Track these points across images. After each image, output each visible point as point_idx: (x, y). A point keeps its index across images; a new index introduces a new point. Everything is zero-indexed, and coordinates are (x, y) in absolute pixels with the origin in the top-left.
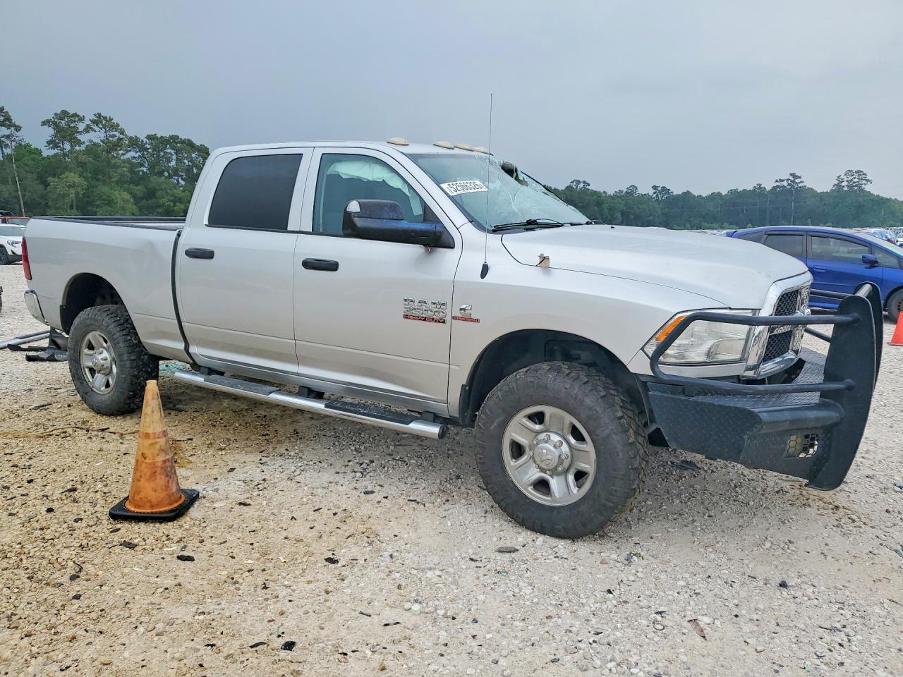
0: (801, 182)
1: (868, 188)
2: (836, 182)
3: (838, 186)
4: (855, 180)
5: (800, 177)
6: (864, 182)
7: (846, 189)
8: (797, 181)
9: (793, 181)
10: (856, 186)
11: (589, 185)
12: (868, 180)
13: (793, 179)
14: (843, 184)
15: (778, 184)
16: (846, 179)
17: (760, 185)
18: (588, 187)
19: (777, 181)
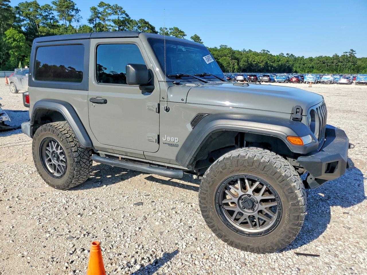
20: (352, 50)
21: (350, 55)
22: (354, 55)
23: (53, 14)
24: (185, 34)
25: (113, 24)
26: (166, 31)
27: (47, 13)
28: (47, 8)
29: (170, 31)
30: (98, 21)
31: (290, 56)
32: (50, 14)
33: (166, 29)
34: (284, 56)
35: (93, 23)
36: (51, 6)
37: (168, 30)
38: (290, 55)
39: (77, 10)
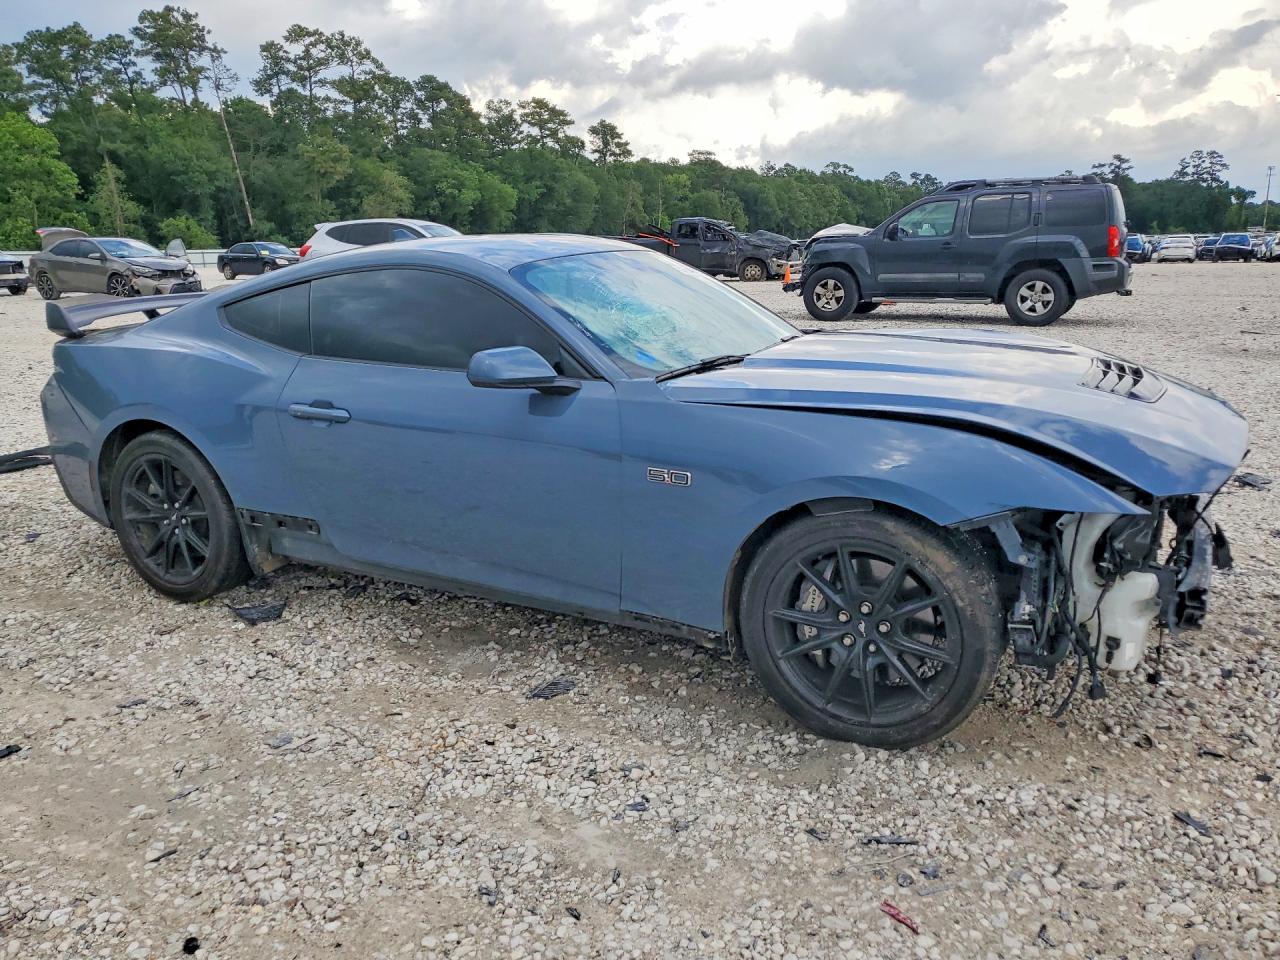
0: (1130, 168)
1: (1223, 176)
2: (1179, 168)
3: (1183, 173)
4: (1204, 165)
5: (1127, 161)
6: (1218, 167)
7: (1190, 178)
8: (1124, 166)
9: (1118, 167)
10: (1208, 173)
11: (851, 170)
12: (1224, 165)
13: (1118, 163)
14: (1190, 170)
15: (1095, 170)
16: (1193, 164)
17: (1069, 172)
18: (850, 174)
19: (1094, 167)
20: (1118, 158)
21: (1112, 172)
22: (1127, 172)
23: (134, 64)
24: (568, 118)
25: (334, 94)
26: (506, 111)
27: (115, 64)
28: (114, 46)
29: (520, 111)
30: (285, 83)
31: (922, 182)
32: (128, 64)
33: (508, 103)
34: (901, 183)
35: (269, 91)
36: (127, 39)
37: (514, 106)
38: (922, 177)
39: (215, 50)
